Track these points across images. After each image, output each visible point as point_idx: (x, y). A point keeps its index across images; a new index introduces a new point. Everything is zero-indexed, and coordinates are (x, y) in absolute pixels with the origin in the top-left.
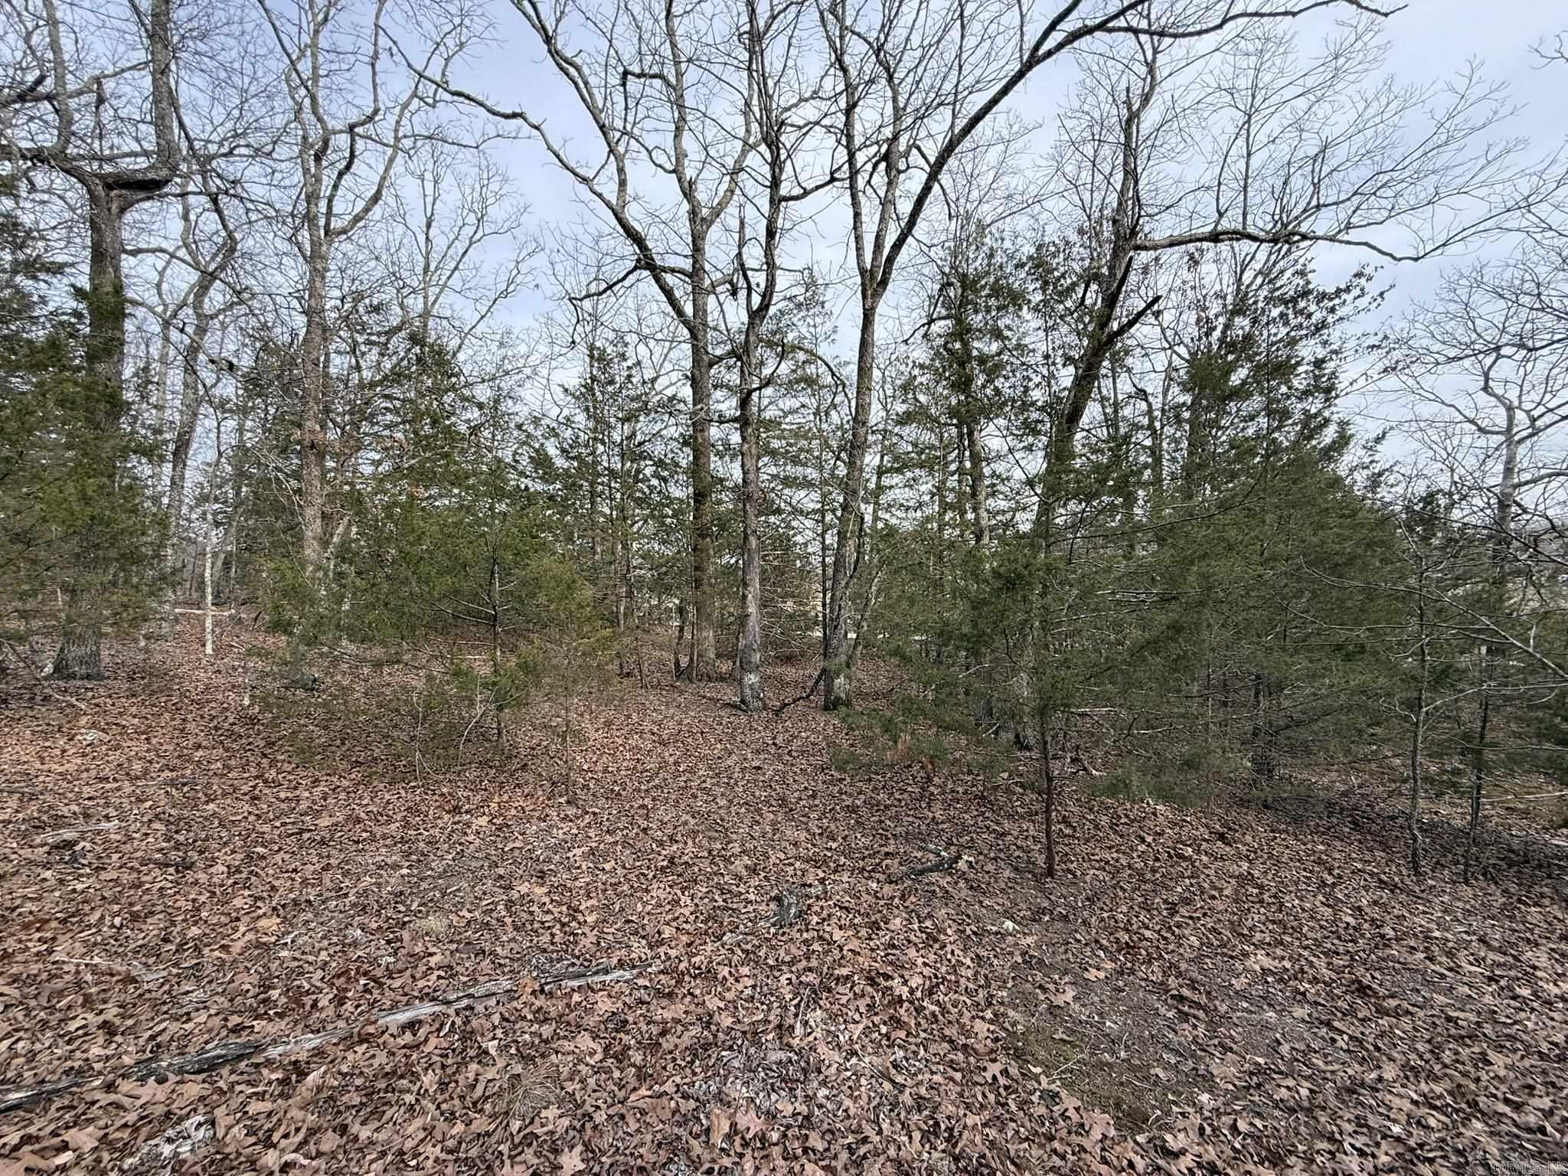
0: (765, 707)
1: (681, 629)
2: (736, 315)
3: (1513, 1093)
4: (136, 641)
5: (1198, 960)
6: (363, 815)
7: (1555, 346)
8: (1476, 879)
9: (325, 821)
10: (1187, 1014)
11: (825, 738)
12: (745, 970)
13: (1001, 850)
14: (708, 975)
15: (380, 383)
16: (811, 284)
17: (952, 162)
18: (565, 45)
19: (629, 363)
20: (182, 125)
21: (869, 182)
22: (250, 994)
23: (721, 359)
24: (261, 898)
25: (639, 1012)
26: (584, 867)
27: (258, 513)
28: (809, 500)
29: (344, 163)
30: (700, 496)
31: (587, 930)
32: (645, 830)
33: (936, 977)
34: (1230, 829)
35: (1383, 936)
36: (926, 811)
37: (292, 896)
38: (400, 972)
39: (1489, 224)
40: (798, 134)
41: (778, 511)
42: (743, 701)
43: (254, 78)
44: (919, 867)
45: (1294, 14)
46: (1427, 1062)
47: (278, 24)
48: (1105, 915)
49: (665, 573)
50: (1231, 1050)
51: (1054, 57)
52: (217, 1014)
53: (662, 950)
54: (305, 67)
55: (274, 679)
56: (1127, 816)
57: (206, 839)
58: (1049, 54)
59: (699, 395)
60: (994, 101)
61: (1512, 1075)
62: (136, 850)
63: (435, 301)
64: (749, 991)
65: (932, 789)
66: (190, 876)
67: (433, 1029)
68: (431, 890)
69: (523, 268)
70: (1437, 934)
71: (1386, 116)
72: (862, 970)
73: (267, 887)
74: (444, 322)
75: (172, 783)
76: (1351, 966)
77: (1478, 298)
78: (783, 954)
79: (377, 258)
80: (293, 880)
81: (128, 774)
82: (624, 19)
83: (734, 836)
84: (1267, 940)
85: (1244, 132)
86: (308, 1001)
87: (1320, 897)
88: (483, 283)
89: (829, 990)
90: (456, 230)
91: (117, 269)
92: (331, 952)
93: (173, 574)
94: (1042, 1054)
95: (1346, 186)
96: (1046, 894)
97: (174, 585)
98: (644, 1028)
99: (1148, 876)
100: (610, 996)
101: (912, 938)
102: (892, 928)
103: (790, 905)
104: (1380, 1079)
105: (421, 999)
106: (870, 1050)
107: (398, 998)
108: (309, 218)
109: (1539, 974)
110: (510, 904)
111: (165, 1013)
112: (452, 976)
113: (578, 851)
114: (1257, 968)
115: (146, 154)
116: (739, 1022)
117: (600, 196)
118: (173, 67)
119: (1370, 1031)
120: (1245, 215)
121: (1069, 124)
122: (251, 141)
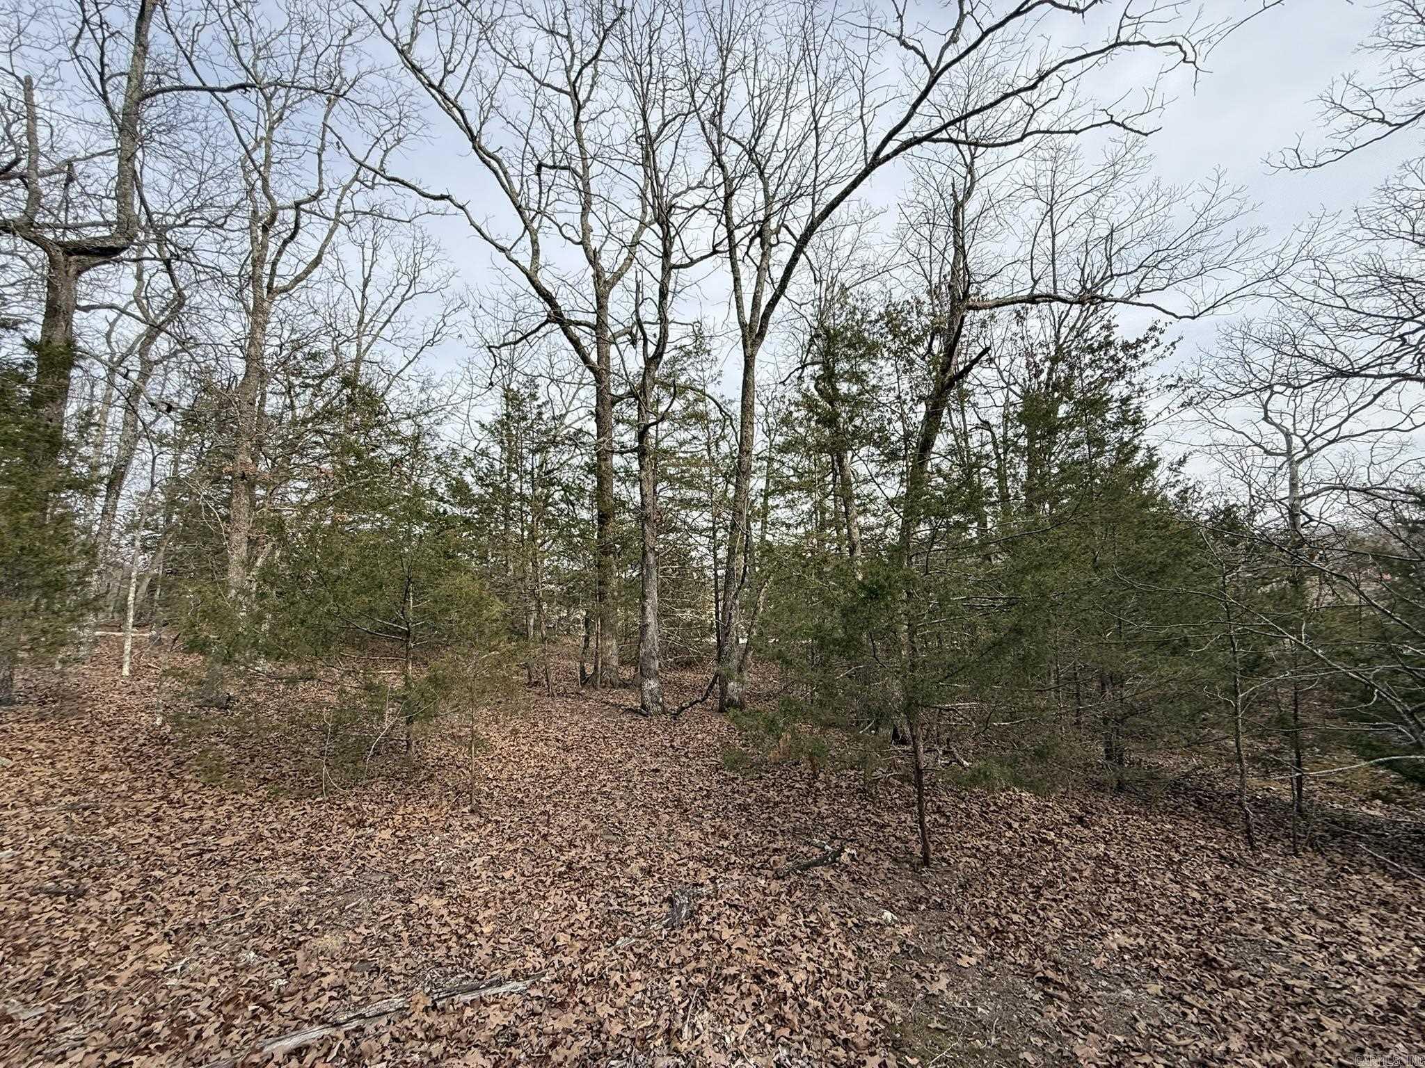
0: (664, 712)
1: (587, 640)
2: (634, 361)
3: (1345, 1057)
4: (52, 665)
5: (1061, 941)
6: (267, 833)
7: (1315, 384)
8: (1305, 850)
9: (227, 841)
10: (1052, 996)
11: (719, 740)
12: (636, 975)
13: (881, 842)
14: (600, 981)
15: (312, 419)
16: (698, 336)
17: (814, 239)
18: (488, 143)
19: (539, 402)
20: (143, 202)
21: (747, 253)
22: (131, 1028)
23: (621, 398)
24: (154, 924)
25: (530, 1024)
26: (484, 877)
27: (186, 538)
28: (701, 519)
29: (289, 233)
30: (603, 518)
31: (483, 941)
32: (545, 837)
33: (819, 971)
34: (1088, 812)
35: (1225, 909)
36: (812, 806)
37: (187, 920)
38: (291, 994)
39: (1245, 291)
40: (685, 215)
41: (675, 530)
42: (643, 706)
43: (214, 164)
44: (805, 861)
45: (1077, 133)
46: (1268, 1031)
47: (237, 121)
48: (977, 901)
49: (574, 588)
50: (1092, 1029)
51: (892, 160)
52: (95, 1052)
53: (555, 958)
54: (259, 156)
55: (189, 699)
56: (995, 804)
57: (103, 865)
58: (888, 158)
59: (603, 429)
60: (846, 193)
61: (1343, 1039)
62: (27, 880)
63: (368, 349)
64: (638, 996)
65: (818, 784)
66: (81, 904)
67: (321, 1054)
68: (329, 907)
69: (449, 321)
70: (1272, 905)
71: (1157, 208)
72: (749, 968)
73: (162, 912)
74: (375, 367)
75: (72, 808)
76: (1198, 940)
77: (1250, 347)
78: (673, 956)
79: (315, 312)
80: (189, 903)
81: (28, 800)
82: (538, 124)
83: (631, 839)
84: (1124, 918)
85: (1048, 218)
86: (192, 1031)
87: (1169, 874)
88: (411, 333)
89: (717, 991)
90: (391, 289)
91: (69, 323)
92: (222, 977)
93: (96, 599)
94: (918, 1045)
95: (1132, 261)
96: (922, 882)
97: (96, 610)
98: (535, 1040)
99: (1016, 861)
100: (502, 1009)
101: (798, 933)
102: (778, 923)
103: (681, 905)
104: (1228, 1051)
105: (311, 1023)
106: (755, 1051)
107: (287, 1023)
108: (254, 279)
109: (1363, 939)
110: (408, 917)
111: (40, 1053)
112: (344, 996)
113: (479, 861)
114: (1115, 946)
115: (107, 224)
116: (629, 1029)
117: (516, 262)
118: (139, 154)
119: (1217, 1003)
120: (1055, 282)
121: (908, 211)
122: (206, 215)
